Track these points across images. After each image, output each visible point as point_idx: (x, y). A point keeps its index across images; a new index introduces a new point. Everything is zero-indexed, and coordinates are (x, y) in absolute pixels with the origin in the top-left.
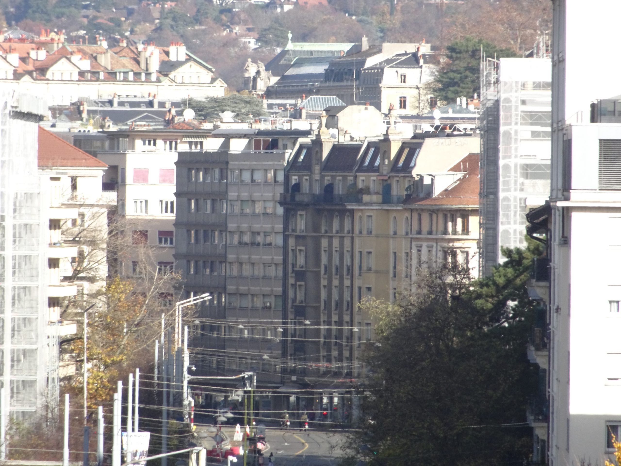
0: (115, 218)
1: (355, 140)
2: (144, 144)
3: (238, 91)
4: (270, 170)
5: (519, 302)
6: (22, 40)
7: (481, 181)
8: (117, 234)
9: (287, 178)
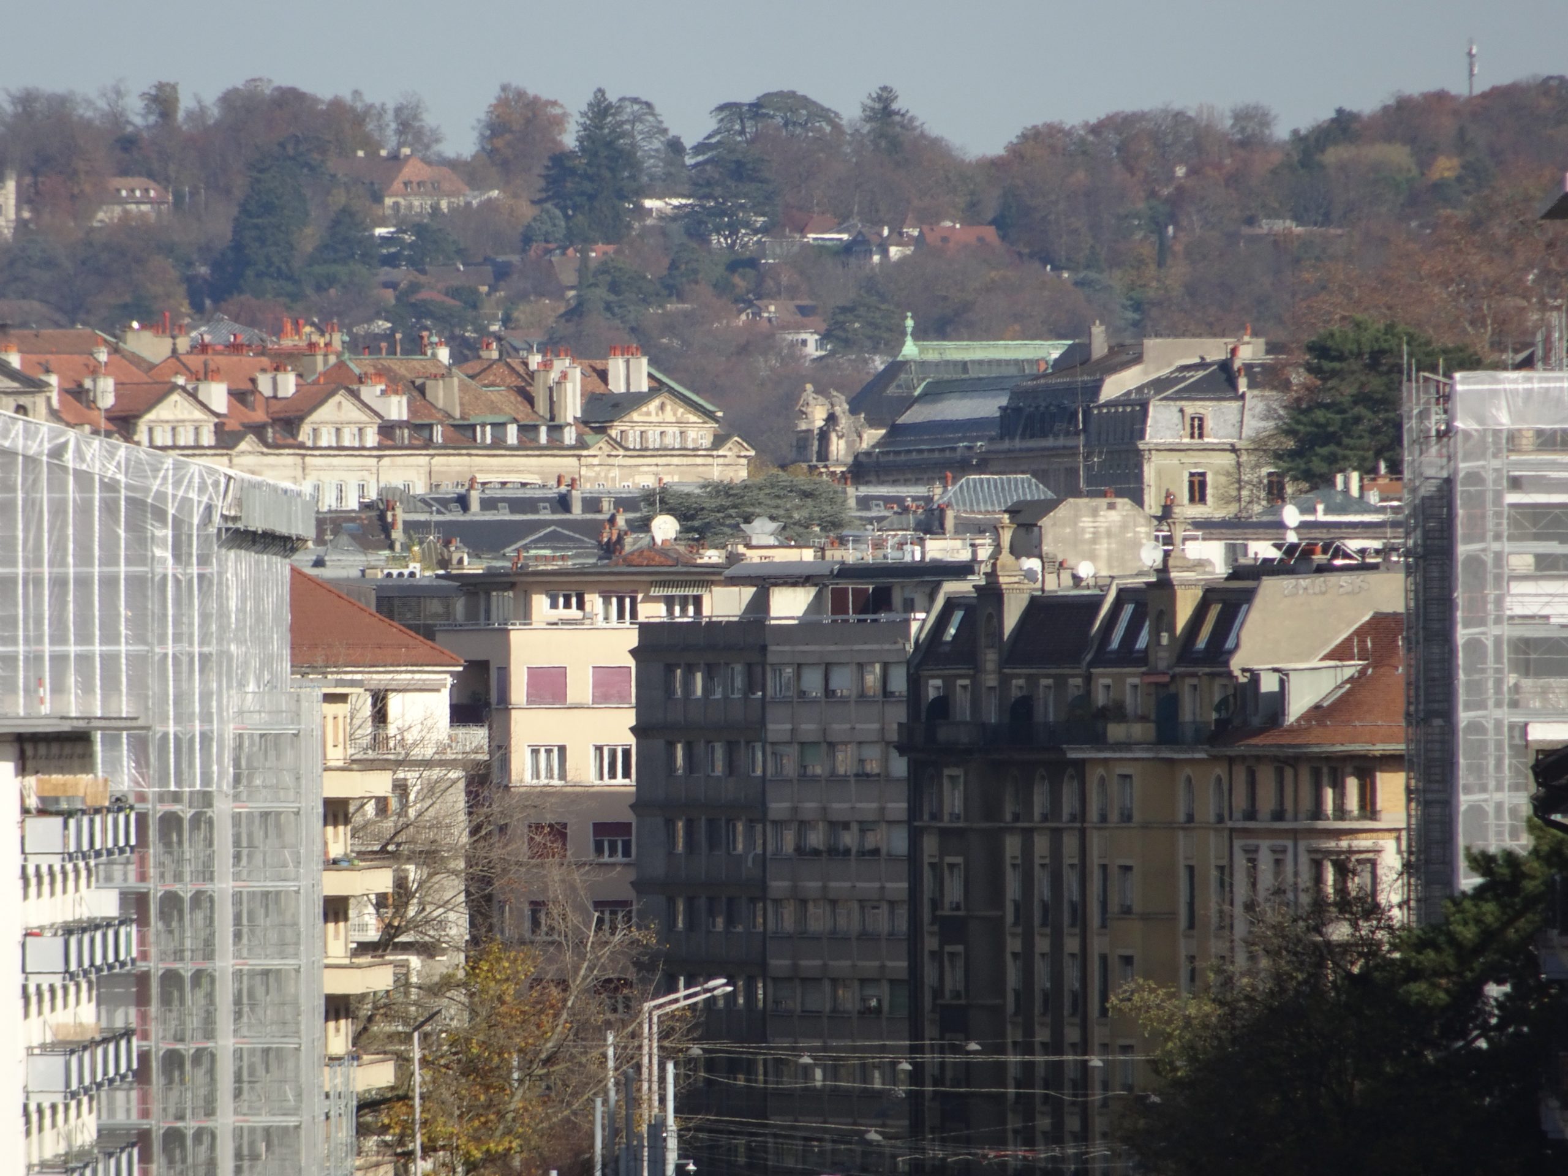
0: (486, 793)
1: (1084, 584)
2: (554, 605)
3: (783, 467)
4: (872, 664)
5: (1514, 987)
6: (235, 348)
7: (1409, 684)
8: (490, 833)
9: (915, 683)
